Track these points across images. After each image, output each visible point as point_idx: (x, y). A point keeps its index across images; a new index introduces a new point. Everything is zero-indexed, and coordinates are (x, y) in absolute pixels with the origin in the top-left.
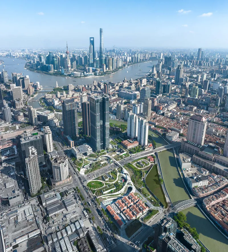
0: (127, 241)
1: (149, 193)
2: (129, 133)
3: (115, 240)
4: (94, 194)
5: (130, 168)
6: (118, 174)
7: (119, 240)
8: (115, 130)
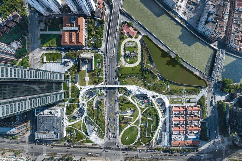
0: (208, 144)
1: (181, 87)
2: (44, 10)
3: (202, 152)
4: (142, 145)
5: (130, 76)
6: (129, 98)
7: (204, 150)
8: (12, 25)
